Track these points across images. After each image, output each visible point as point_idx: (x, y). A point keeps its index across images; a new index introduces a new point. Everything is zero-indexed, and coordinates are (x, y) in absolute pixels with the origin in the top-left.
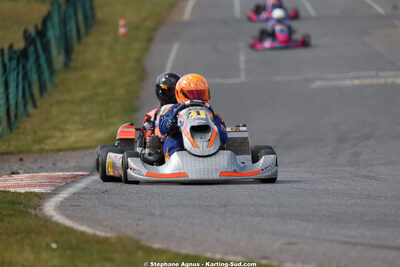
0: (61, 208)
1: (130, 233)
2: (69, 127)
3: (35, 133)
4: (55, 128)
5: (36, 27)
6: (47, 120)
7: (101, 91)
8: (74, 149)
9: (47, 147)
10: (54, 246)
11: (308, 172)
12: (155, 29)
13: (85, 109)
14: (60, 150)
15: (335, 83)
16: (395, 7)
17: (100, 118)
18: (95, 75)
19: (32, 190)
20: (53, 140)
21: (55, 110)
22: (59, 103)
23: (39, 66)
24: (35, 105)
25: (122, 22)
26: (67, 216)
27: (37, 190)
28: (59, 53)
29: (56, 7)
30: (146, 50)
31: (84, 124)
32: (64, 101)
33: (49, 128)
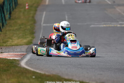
2: (14, 38)
3: (3, 40)
4: (9, 38)
6: (6, 36)
7: (22, 27)
8: (17, 45)
9: (8, 45)
13: (18, 32)
15: (98, 26)
17: (23, 35)
18: (19, 22)
20: (9, 43)
21: (8, 32)
23: (2, 18)
24: (1, 31)
25: (27, 5)
28: (7, 14)
30: (35, 14)
31: (19, 37)
32: (11, 30)
33: (7, 38)
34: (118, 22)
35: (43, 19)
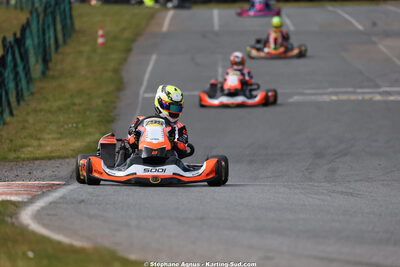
0: (38, 217)
1: (107, 243)
2: (46, 136)
3: (11, 141)
4: (31, 136)
5: (15, 34)
6: (24, 128)
7: (77, 100)
8: (50, 158)
9: (23, 156)
10: (31, 254)
11: (284, 186)
12: (133, 40)
13: (61, 118)
14: (37, 159)
15: (313, 98)
16: (374, 24)
17: (77, 127)
18: (72, 85)
19: (8, 198)
20: (30, 149)
21: (31, 120)
22: (35, 111)
23: (17, 74)
24: (11, 114)
25: (100, 32)
26: (44, 225)
27: (14, 198)
28: (37, 61)
29: (35, 15)
30: (125, 60)
31: (61, 133)
32: (41, 110)
33: (25, 138)
34: (378, 86)
35: (147, 76)
